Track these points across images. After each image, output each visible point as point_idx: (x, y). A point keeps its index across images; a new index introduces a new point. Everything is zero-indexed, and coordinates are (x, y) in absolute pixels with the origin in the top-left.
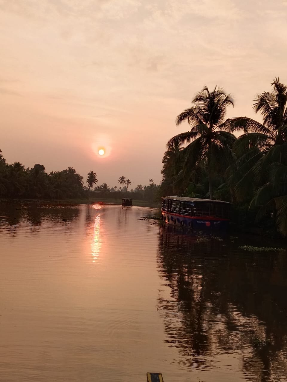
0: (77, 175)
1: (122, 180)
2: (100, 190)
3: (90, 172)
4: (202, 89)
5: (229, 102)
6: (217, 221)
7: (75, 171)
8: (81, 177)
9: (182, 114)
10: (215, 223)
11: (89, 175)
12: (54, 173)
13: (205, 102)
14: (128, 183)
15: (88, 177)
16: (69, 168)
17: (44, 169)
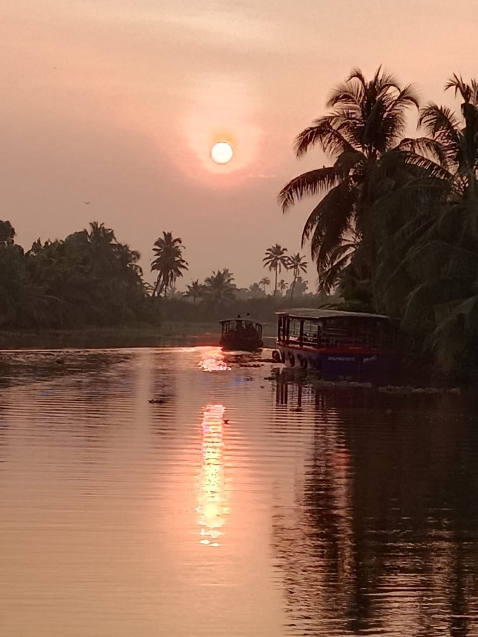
0: (120, 245)
1: (277, 259)
2: (201, 295)
3: (163, 238)
4: (349, 74)
5: (409, 101)
6: (370, 357)
7: (111, 235)
8: (133, 253)
9: (307, 131)
10: (365, 360)
11: (157, 247)
12: (43, 244)
13: (356, 104)
14: (295, 267)
15: (155, 253)
16: (94, 225)
17: (12, 232)
